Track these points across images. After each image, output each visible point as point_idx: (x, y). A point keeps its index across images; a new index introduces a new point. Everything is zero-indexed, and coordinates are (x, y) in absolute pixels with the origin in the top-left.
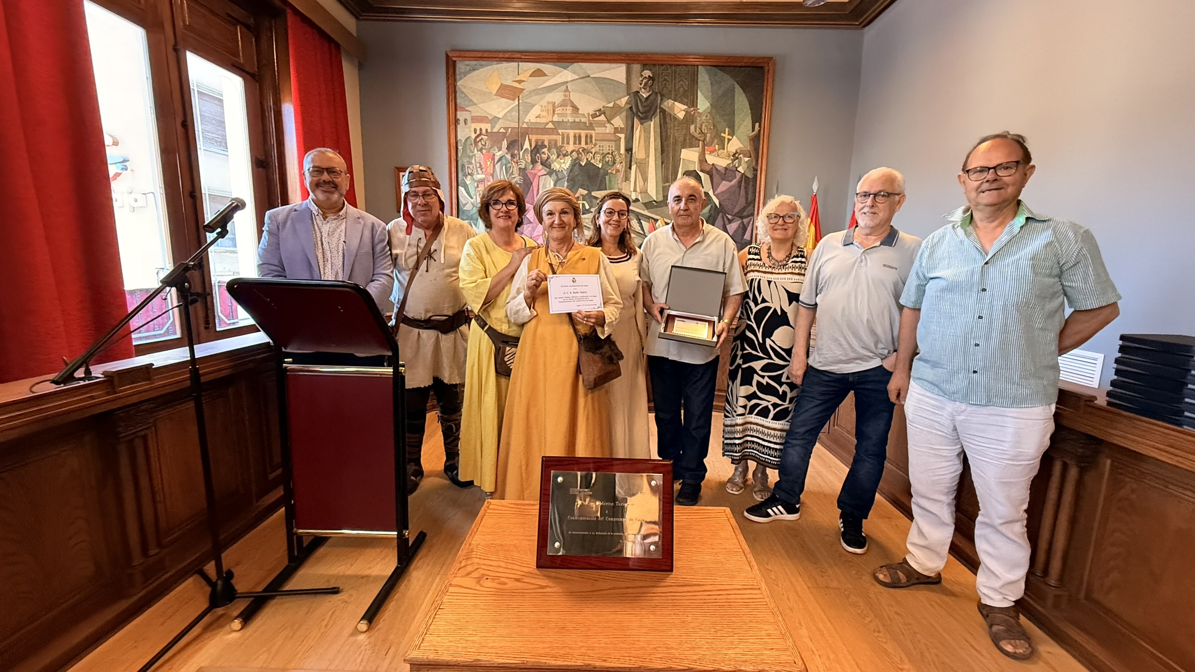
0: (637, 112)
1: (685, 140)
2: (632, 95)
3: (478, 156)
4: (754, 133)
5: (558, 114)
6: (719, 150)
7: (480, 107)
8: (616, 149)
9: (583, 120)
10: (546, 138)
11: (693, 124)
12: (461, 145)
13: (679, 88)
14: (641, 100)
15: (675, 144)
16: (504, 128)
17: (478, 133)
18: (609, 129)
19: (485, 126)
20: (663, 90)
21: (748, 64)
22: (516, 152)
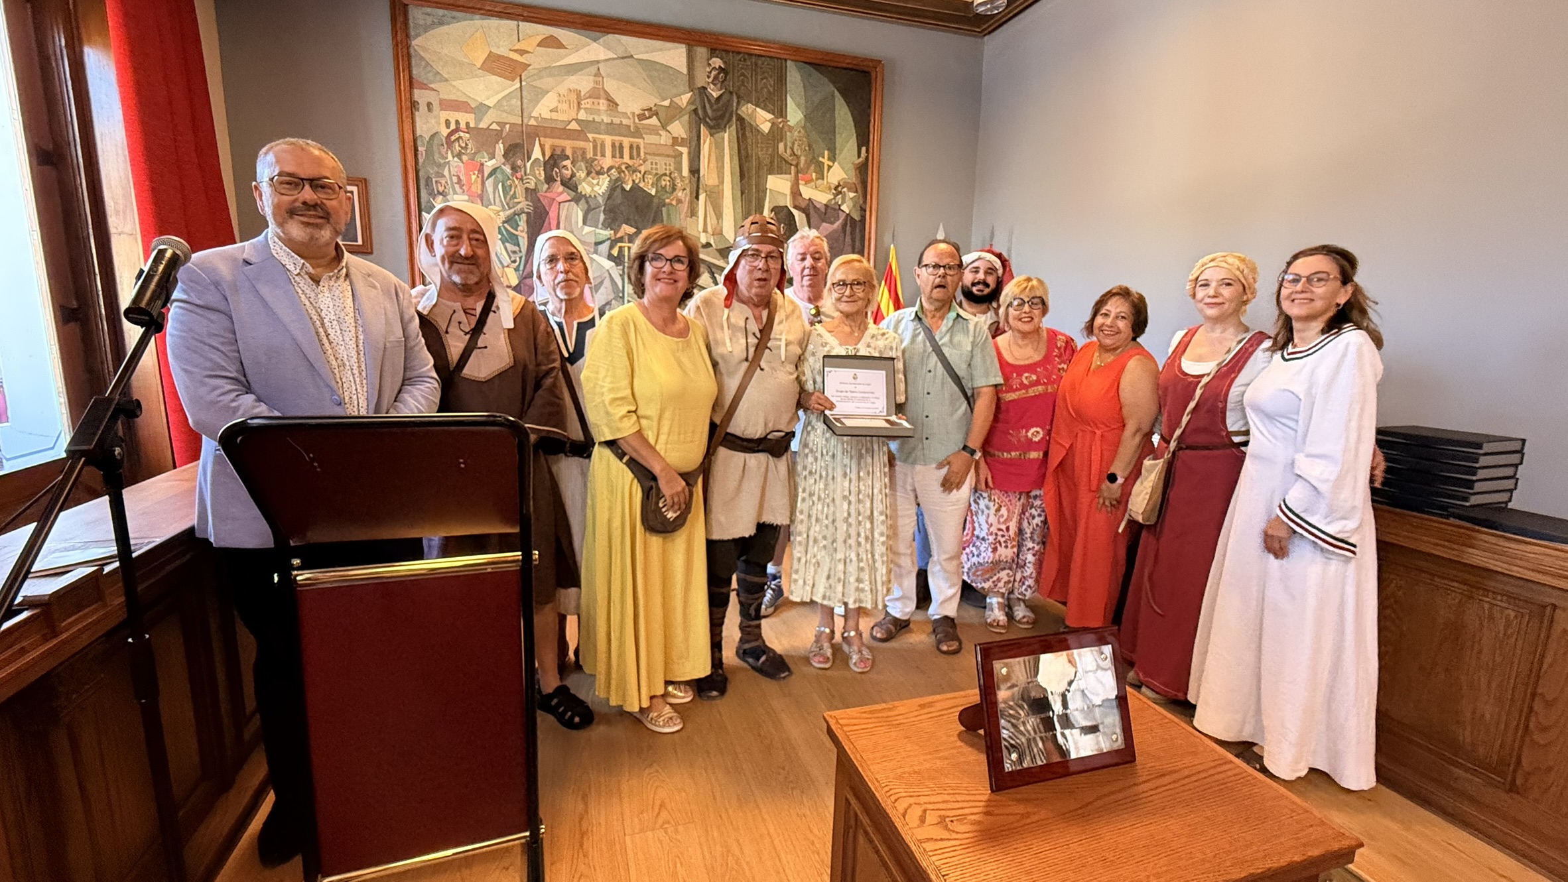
0: (704, 119)
1: (772, 162)
2: (697, 92)
3: (456, 164)
4: (861, 160)
5: (585, 109)
6: (817, 179)
7: (454, 86)
8: (675, 169)
9: (625, 122)
10: (568, 145)
11: (782, 141)
12: (423, 145)
13: (762, 88)
14: (709, 101)
15: (759, 168)
16: (498, 123)
17: (453, 127)
18: (664, 139)
19: (464, 118)
20: (739, 88)
21: (850, 66)
22: (519, 162)
